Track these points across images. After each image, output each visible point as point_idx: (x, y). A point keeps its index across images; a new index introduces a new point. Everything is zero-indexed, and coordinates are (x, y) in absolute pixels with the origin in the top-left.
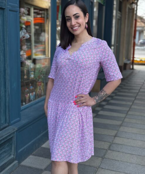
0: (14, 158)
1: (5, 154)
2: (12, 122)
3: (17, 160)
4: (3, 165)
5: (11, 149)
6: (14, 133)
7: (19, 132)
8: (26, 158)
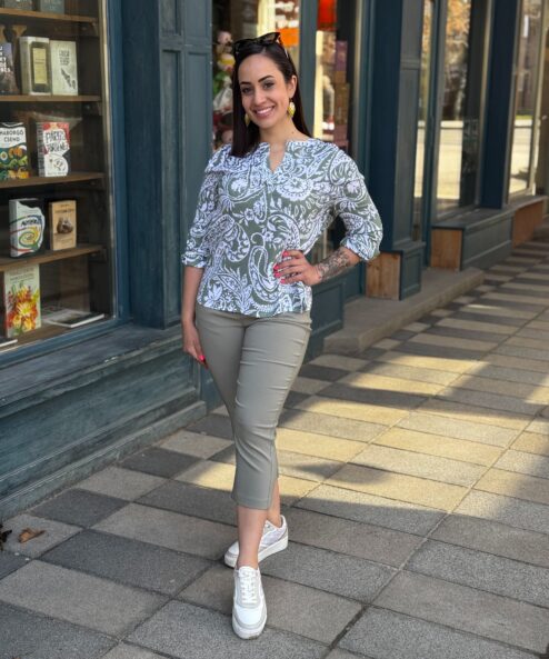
0: (196, 393)
3: (205, 401)
4: (173, 401)
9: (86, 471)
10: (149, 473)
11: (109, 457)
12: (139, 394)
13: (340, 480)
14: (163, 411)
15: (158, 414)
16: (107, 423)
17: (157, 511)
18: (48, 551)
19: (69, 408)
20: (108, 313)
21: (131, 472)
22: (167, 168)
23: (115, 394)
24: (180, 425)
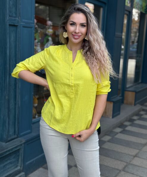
1: (10, 165)
2: (21, 134)
3: (24, 172)
5: (18, 160)
6: (21, 145)
7: (27, 144)
8: (35, 171)
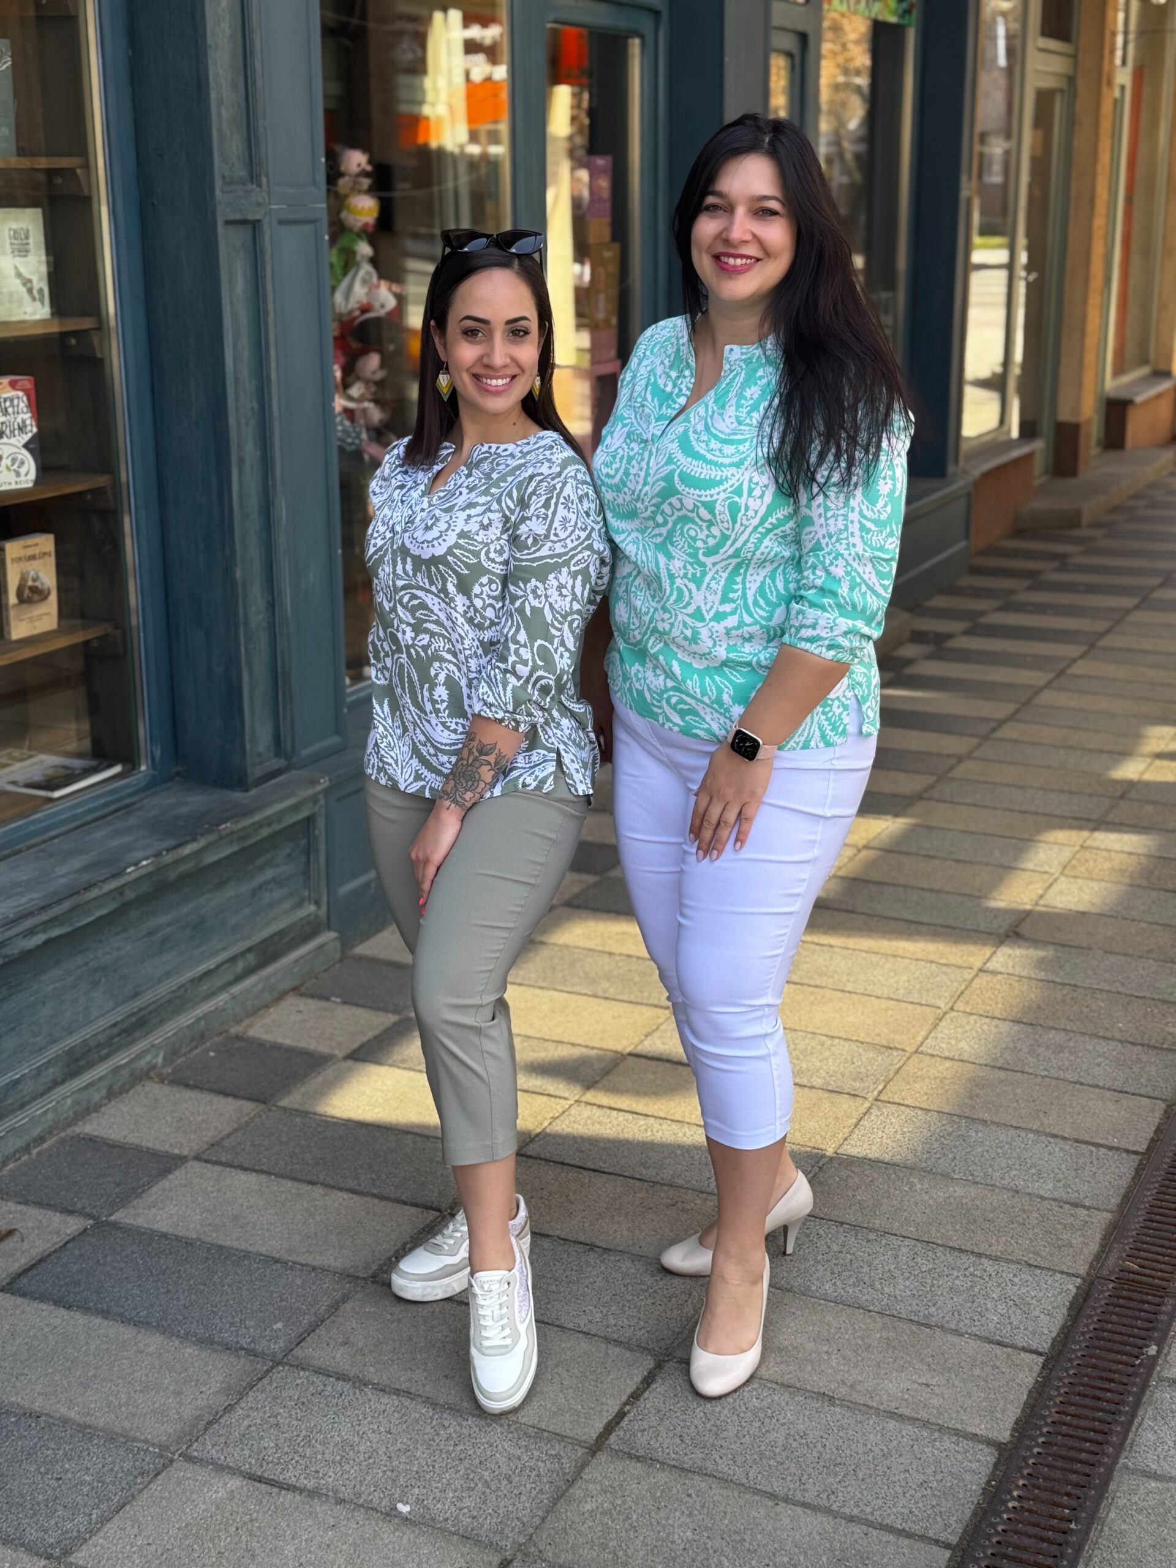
0: (317, 916)
1: (277, 893)
2: (305, 752)
3: (336, 931)
4: (272, 937)
5: (306, 873)
6: (314, 799)
7: (339, 800)
8: (378, 931)
9: (97, 1096)
10: (226, 1094)
11: (143, 1063)
12: (199, 930)
13: (615, 1090)
14: (251, 958)
15: (240, 966)
16: (136, 995)
17: (243, 1176)
18: (25, 1272)
19: (56, 972)
20: (130, 760)
21: (188, 1094)
22: (241, 461)
23: (150, 934)
24: (287, 984)
